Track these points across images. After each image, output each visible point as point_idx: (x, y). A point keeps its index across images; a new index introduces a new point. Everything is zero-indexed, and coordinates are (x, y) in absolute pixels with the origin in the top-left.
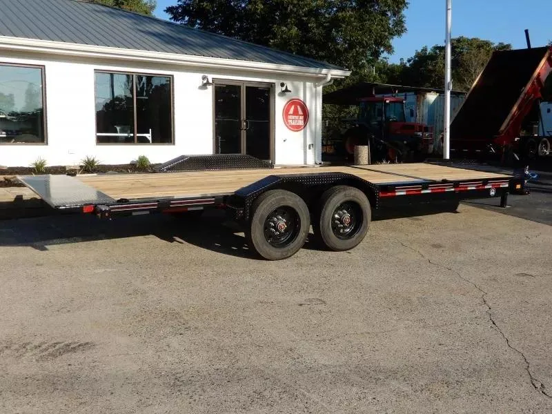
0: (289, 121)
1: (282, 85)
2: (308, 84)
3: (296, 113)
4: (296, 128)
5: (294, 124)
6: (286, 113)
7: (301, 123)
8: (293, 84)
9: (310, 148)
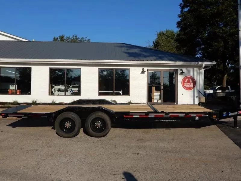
0: (185, 86)
1: (181, 70)
2: (195, 69)
3: (189, 82)
4: (189, 89)
5: (187, 87)
6: (183, 82)
7: (192, 86)
8: (187, 69)
9: (196, 98)
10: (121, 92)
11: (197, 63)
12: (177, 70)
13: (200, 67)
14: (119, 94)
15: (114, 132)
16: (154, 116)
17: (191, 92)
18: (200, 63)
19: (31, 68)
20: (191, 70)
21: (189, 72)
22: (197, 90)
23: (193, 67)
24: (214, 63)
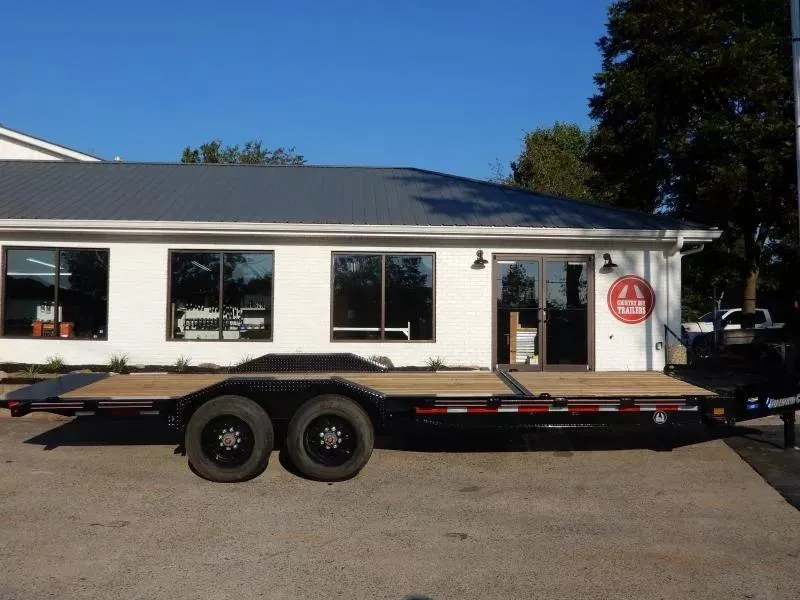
0: (619, 308)
1: (607, 257)
2: (652, 252)
3: (631, 295)
4: (632, 319)
5: (627, 312)
6: (613, 297)
7: (642, 310)
8: (624, 254)
9: (657, 349)
10: (406, 331)
11: (657, 233)
12: (594, 255)
13: (669, 247)
14: (400, 337)
15: (384, 464)
16: (516, 410)
17: (639, 329)
18: (669, 233)
19: (108, 249)
20: (640, 256)
21: (632, 262)
22: (659, 320)
23: (646, 246)
24: (717, 234)
